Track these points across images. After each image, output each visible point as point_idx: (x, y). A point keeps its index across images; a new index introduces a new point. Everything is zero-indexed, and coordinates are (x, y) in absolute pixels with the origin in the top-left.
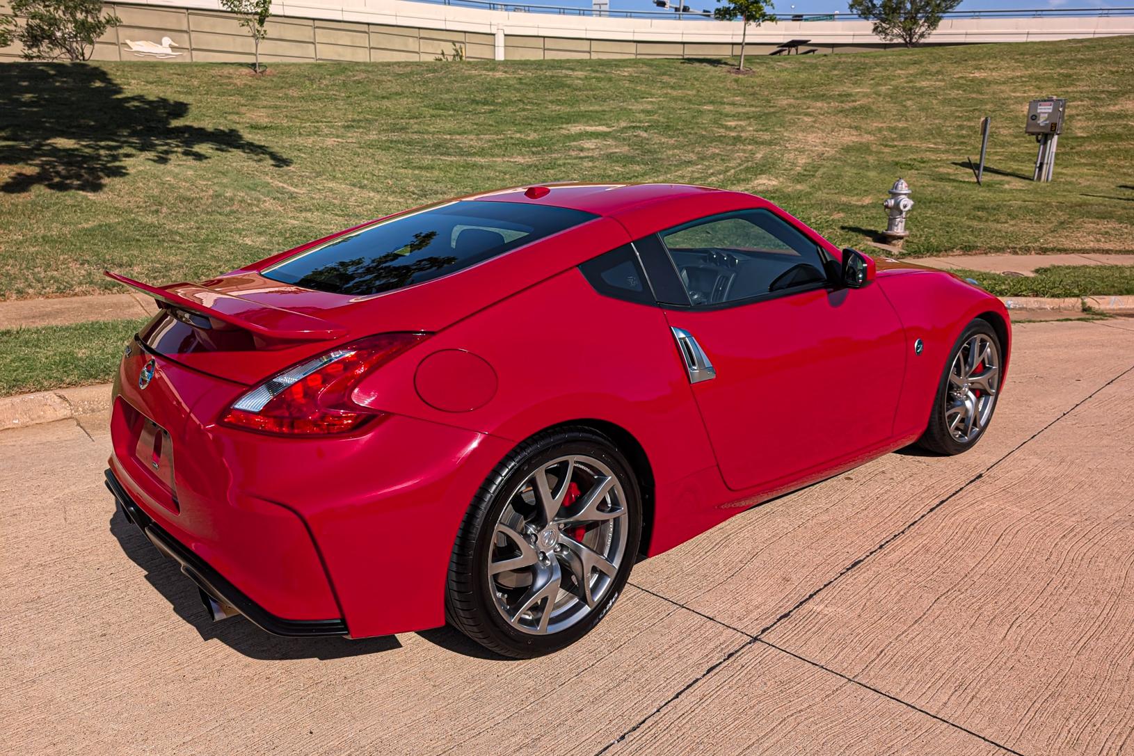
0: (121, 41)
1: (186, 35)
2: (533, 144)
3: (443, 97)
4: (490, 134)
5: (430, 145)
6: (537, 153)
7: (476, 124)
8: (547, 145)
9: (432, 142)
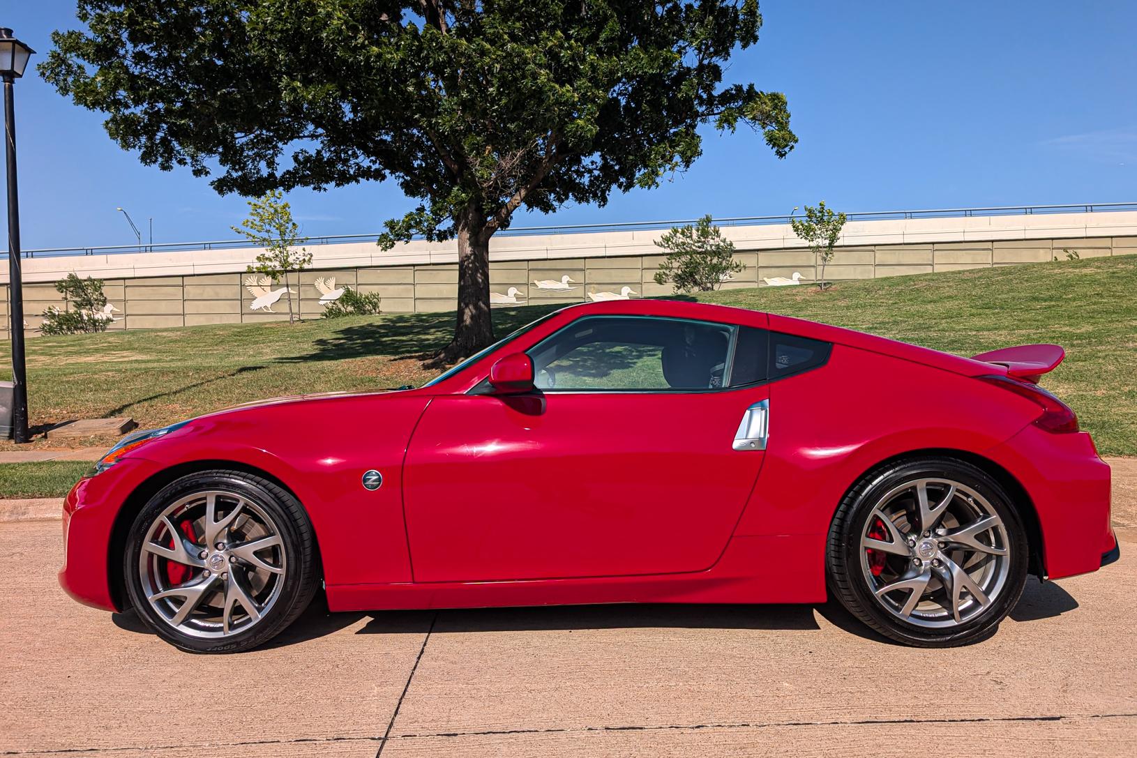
0: (760, 279)
1: (813, 269)
2: (1079, 337)
3: (1000, 297)
4: (1029, 329)
5: (946, 341)
6: (1079, 345)
7: (1018, 320)
8: (1098, 338)
9: (949, 339)
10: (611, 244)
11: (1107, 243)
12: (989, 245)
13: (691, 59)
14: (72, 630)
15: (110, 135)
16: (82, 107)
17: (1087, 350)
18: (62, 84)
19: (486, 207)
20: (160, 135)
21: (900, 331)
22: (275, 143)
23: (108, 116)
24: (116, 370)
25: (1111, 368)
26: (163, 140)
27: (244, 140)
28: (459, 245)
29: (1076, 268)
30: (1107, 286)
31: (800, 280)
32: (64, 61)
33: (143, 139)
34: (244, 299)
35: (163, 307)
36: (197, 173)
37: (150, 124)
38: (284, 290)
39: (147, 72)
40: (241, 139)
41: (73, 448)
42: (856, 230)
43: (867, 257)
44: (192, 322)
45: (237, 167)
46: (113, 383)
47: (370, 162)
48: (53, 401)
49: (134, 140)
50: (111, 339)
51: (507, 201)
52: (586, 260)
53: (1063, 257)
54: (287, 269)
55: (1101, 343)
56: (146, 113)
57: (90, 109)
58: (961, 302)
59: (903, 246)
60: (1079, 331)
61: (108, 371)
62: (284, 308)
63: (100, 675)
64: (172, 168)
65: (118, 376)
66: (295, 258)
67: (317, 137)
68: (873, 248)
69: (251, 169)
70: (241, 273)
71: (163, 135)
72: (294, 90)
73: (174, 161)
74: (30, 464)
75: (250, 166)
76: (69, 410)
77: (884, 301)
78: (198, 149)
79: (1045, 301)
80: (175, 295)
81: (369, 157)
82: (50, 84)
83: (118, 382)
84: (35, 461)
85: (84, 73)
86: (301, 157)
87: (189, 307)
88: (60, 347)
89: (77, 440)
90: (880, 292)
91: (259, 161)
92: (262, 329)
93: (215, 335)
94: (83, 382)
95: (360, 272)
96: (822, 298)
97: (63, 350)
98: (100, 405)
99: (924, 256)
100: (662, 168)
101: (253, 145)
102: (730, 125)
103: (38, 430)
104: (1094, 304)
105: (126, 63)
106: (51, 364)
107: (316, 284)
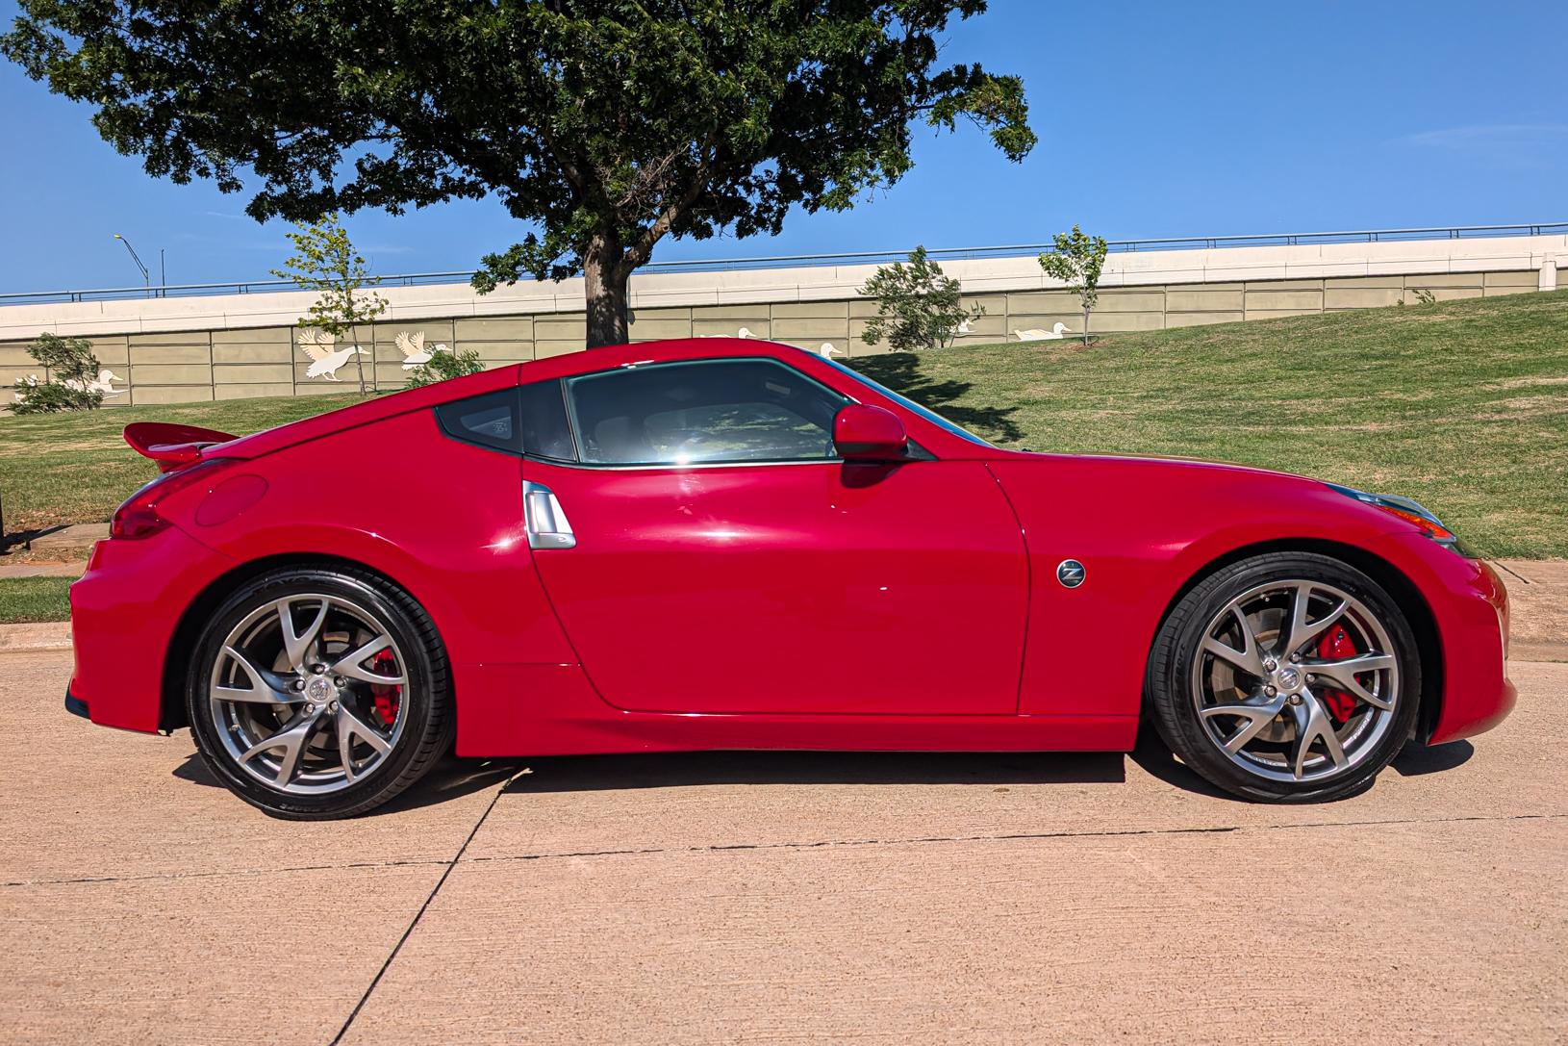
1: (1075, 318)
2: (1414, 406)
3: (1319, 354)
4: (1350, 396)
5: (1240, 412)
6: (1412, 417)
7: (1339, 385)
8: (1438, 407)
9: (1246, 410)
10: (806, 285)
11: (1478, 280)
12: (1319, 284)
13: (896, 30)
14: (78, 767)
15: (102, 133)
16: (62, 96)
17: (1421, 424)
18: (33, 63)
19: (623, 232)
20: (171, 134)
21: (1182, 401)
22: (331, 145)
23: (97, 108)
24: (119, 460)
25: (1450, 446)
26: (176, 141)
27: (288, 141)
28: (586, 286)
29: (1423, 315)
30: (1460, 338)
31: (1063, 333)
32: (34, 32)
33: (148, 141)
34: (297, 363)
35: (184, 375)
36: (225, 187)
37: (156, 119)
38: (352, 350)
39: (151, 47)
40: (284, 140)
41: (66, 562)
42: (1139, 264)
43: (1154, 301)
44: (224, 394)
45: (280, 178)
46: (117, 476)
47: (463, 172)
48: (35, 500)
49: (135, 141)
50: (111, 419)
51: (649, 226)
52: (772, 306)
53: (1411, 300)
54: (352, 321)
55: (1441, 415)
56: (150, 103)
57: (73, 99)
58: (1267, 362)
59: (1204, 285)
60: (1415, 399)
61: (109, 461)
62: (353, 374)
63: (115, 810)
64: (190, 180)
65: (123, 468)
66: (364, 305)
67: (389, 138)
68: (1162, 288)
69: (298, 181)
70: (292, 327)
71: (175, 134)
72: (354, 78)
73: (192, 171)
74: (9, 580)
75: (297, 177)
76: (58, 512)
77: (1166, 360)
78: (225, 155)
79: (1377, 359)
80: (201, 358)
81: (461, 167)
82: (16, 64)
83: (125, 475)
84: (16, 577)
85: (62, 48)
86: (367, 166)
87: (221, 374)
88: (40, 429)
89: (71, 552)
90: (1163, 349)
91: (311, 170)
92: (322, 404)
93: (256, 412)
94: (76, 475)
95: (459, 324)
96: (1084, 357)
97: (44, 434)
98: (99, 506)
99: (1233, 300)
100: (858, 183)
101: (301, 147)
102: (949, 120)
103: (16, 538)
104: (1439, 363)
105: (120, 33)
106: (29, 453)
107: (397, 341)
